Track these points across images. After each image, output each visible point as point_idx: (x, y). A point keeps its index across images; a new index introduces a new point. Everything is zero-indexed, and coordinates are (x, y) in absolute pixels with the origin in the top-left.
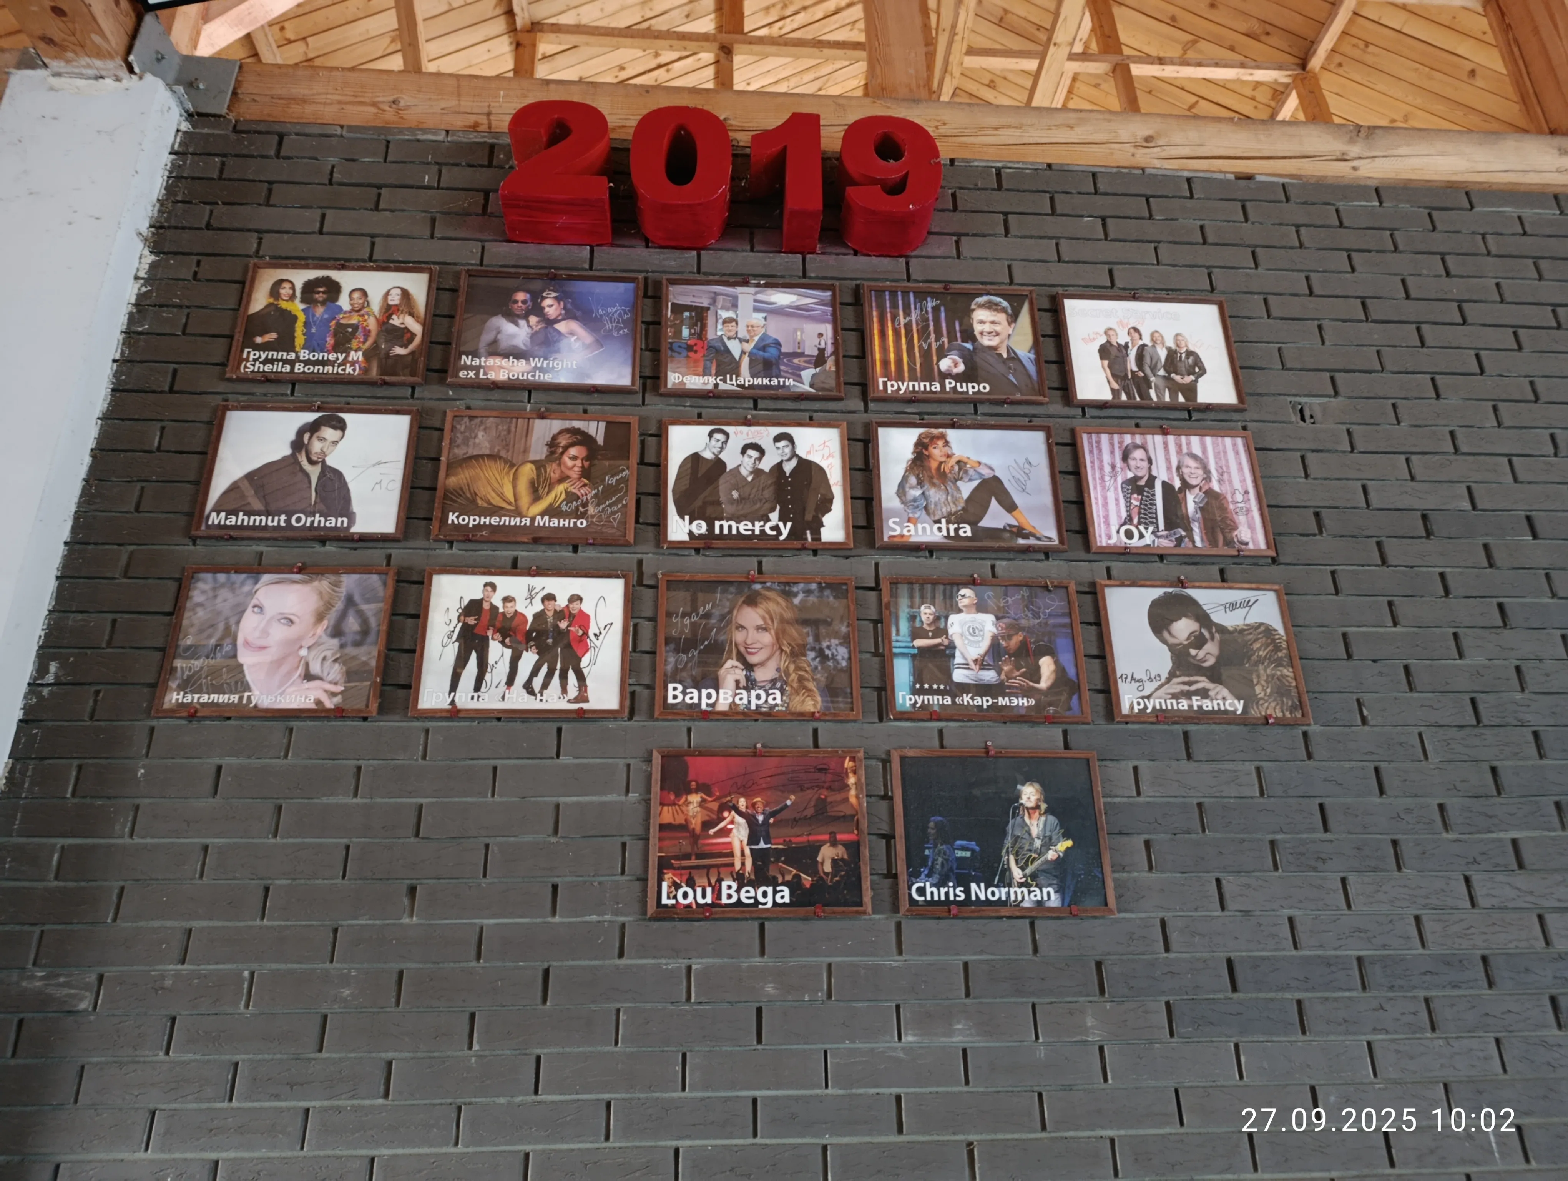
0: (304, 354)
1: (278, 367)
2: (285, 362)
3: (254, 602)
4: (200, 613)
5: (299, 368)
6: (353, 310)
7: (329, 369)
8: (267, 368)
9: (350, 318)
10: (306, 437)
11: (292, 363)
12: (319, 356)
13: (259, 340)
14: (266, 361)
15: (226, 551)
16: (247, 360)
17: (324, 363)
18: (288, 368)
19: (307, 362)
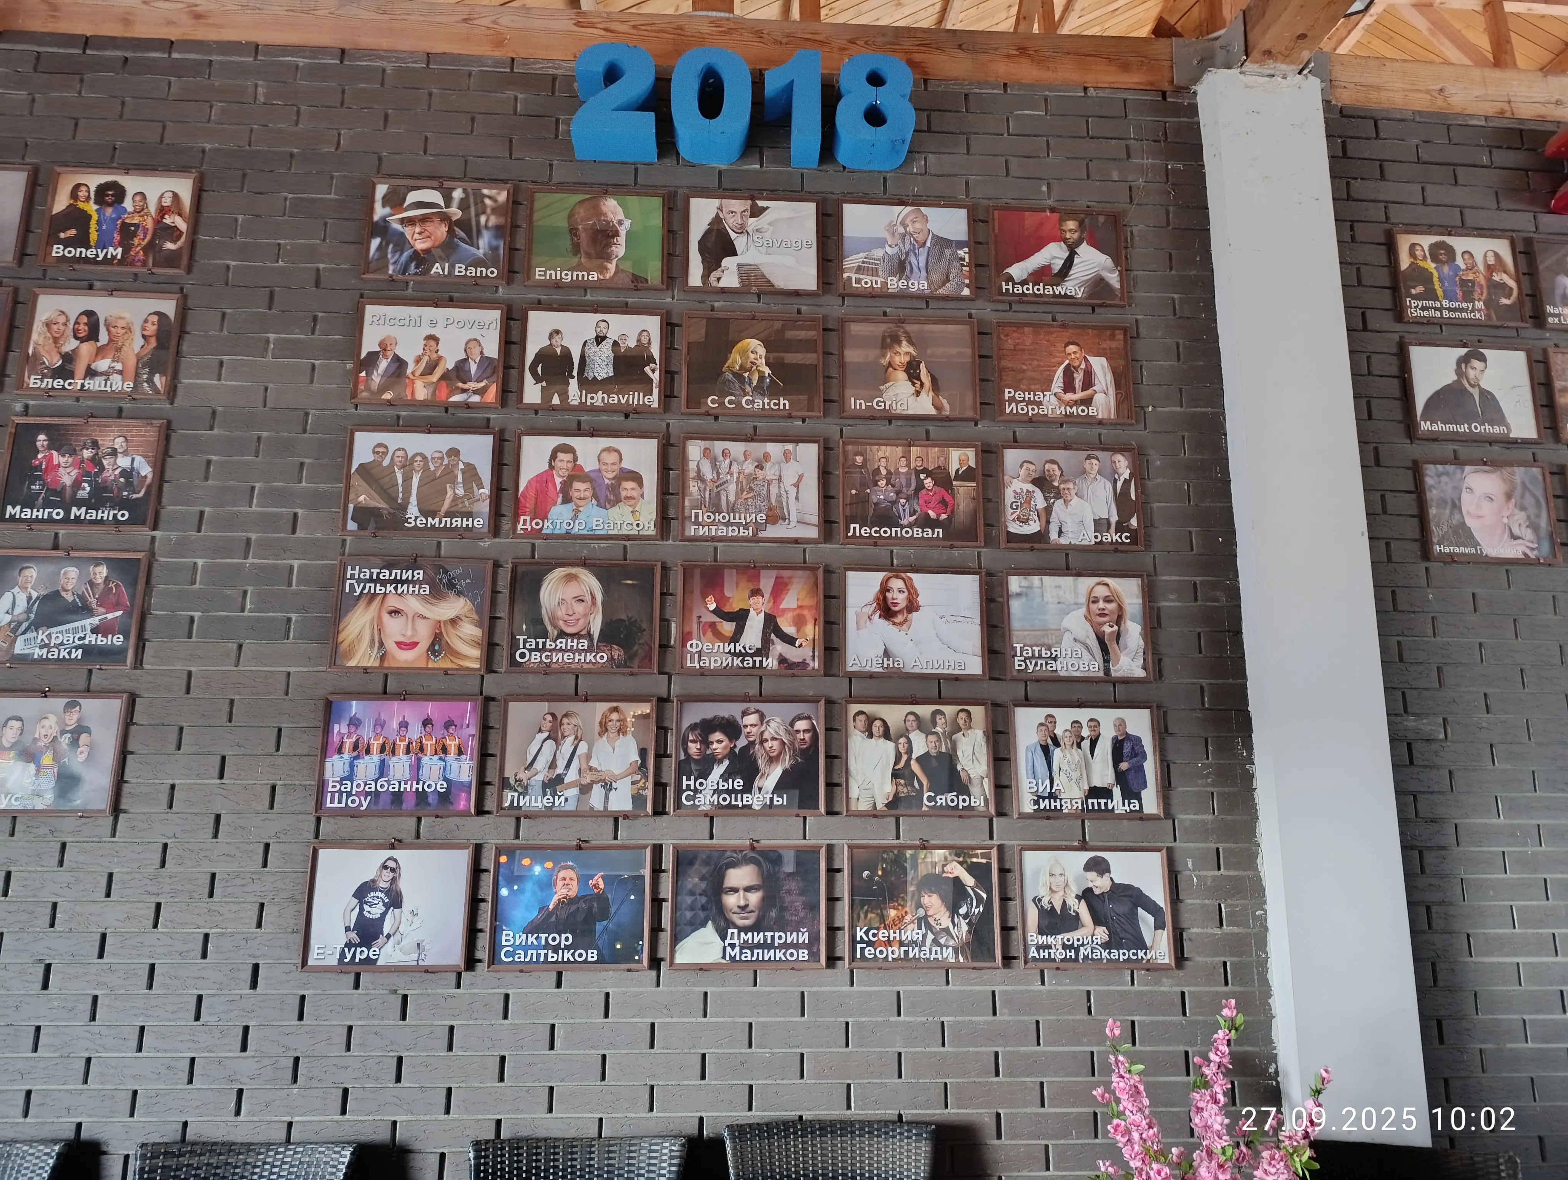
0: (1446, 303)
1: (1432, 313)
2: (1436, 309)
3: (1465, 485)
4: (1434, 492)
5: (1446, 314)
6: (1467, 269)
7: (1464, 315)
8: (1426, 313)
9: (1467, 275)
10: (1463, 366)
11: (1440, 309)
12: (1456, 305)
13: (1413, 291)
14: (1423, 309)
15: (1437, 449)
16: (1410, 307)
17: (1461, 310)
18: (1438, 314)
19: (1449, 310)
